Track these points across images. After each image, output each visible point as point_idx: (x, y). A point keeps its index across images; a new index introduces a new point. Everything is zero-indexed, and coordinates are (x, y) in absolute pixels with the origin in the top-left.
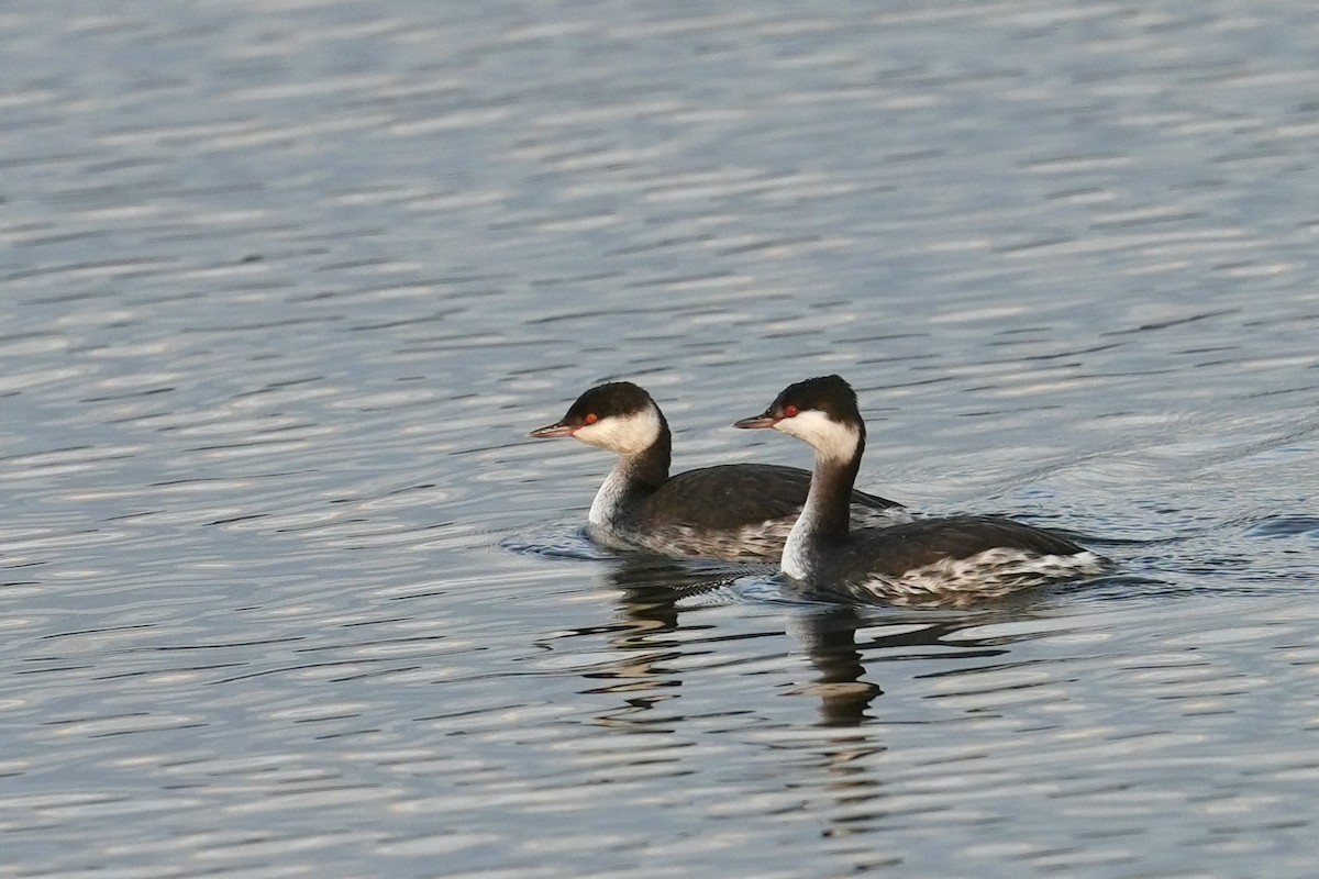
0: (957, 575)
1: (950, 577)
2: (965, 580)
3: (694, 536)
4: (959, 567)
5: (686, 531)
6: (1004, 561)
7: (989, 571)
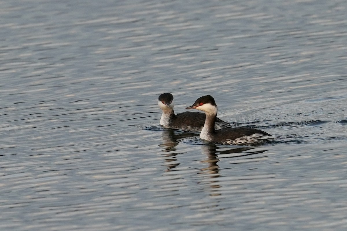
0: (248, 139)
1: (246, 140)
2: (250, 140)
3: (191, 128)
4: (248, 138)
5: (189, 127)
6: (258, 136)
7: (255, 139)
